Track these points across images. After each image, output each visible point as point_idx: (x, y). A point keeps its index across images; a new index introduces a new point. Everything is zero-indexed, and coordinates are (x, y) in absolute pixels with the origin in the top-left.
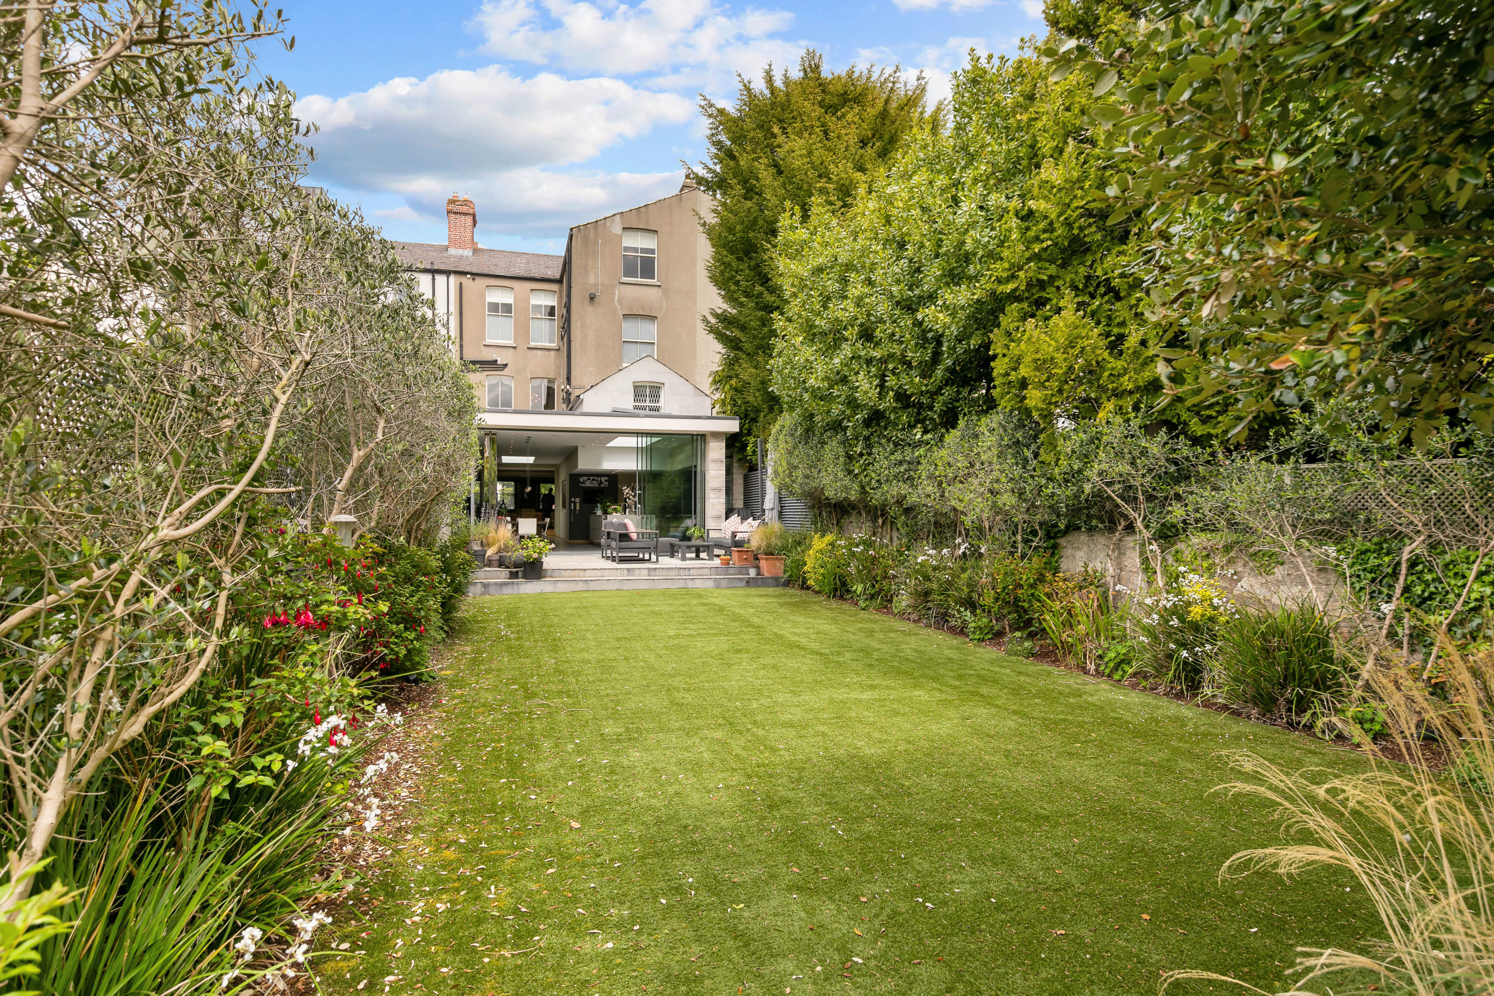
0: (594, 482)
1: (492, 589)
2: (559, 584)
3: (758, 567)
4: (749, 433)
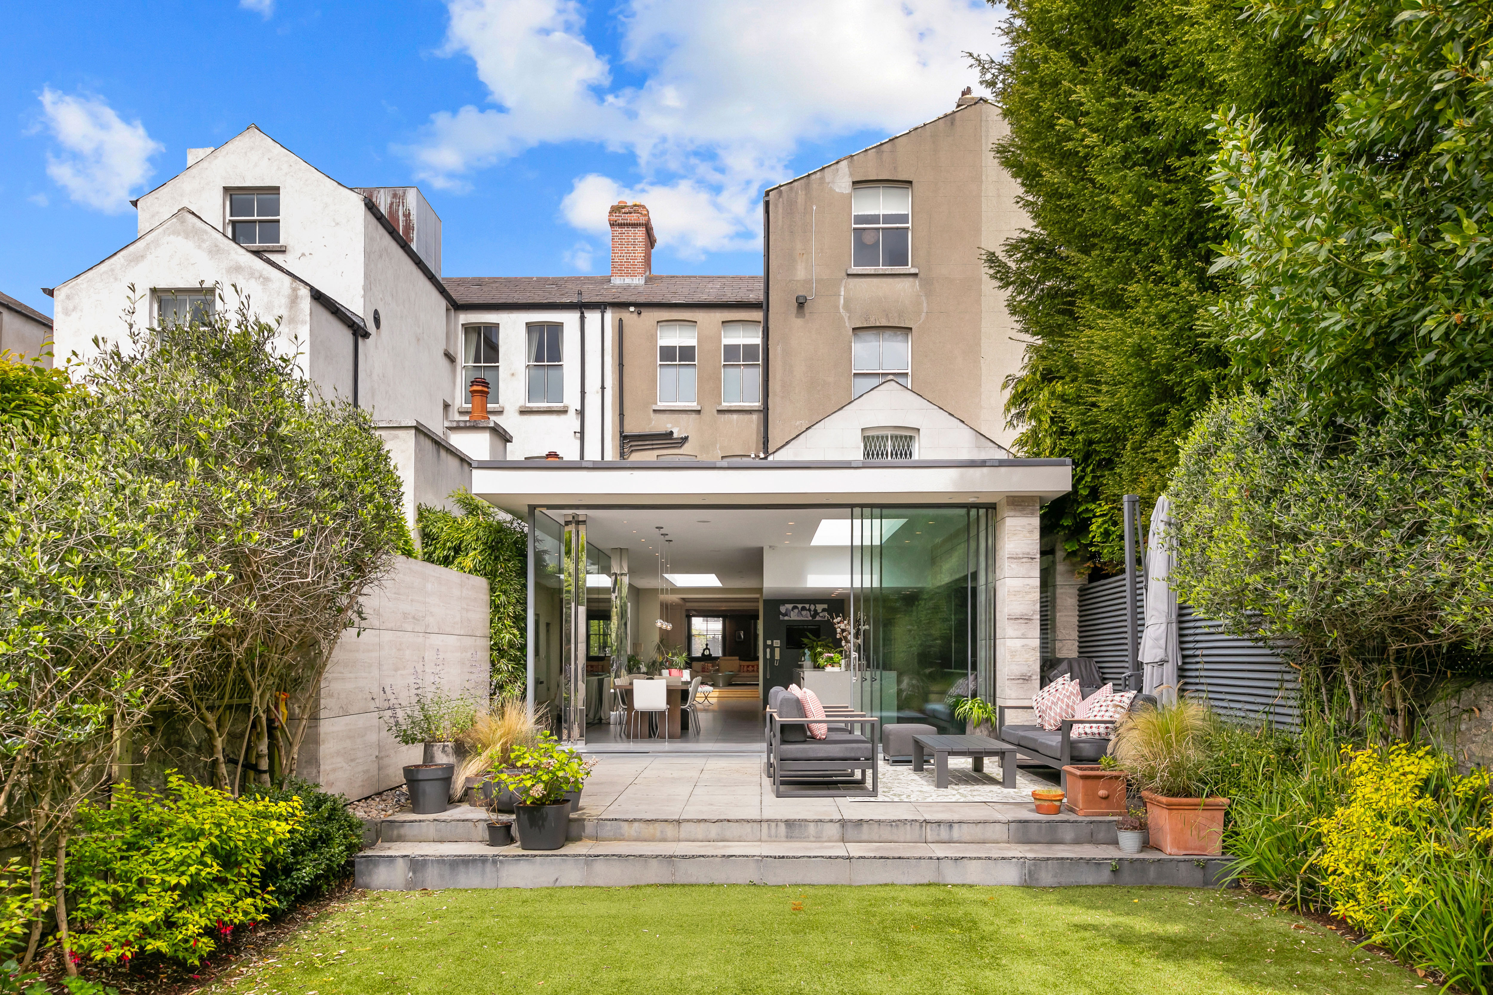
0: (804, 613)
1: (431, 875)
2: (599, 867)
3: (1142, 827)
4: (1094, 495)
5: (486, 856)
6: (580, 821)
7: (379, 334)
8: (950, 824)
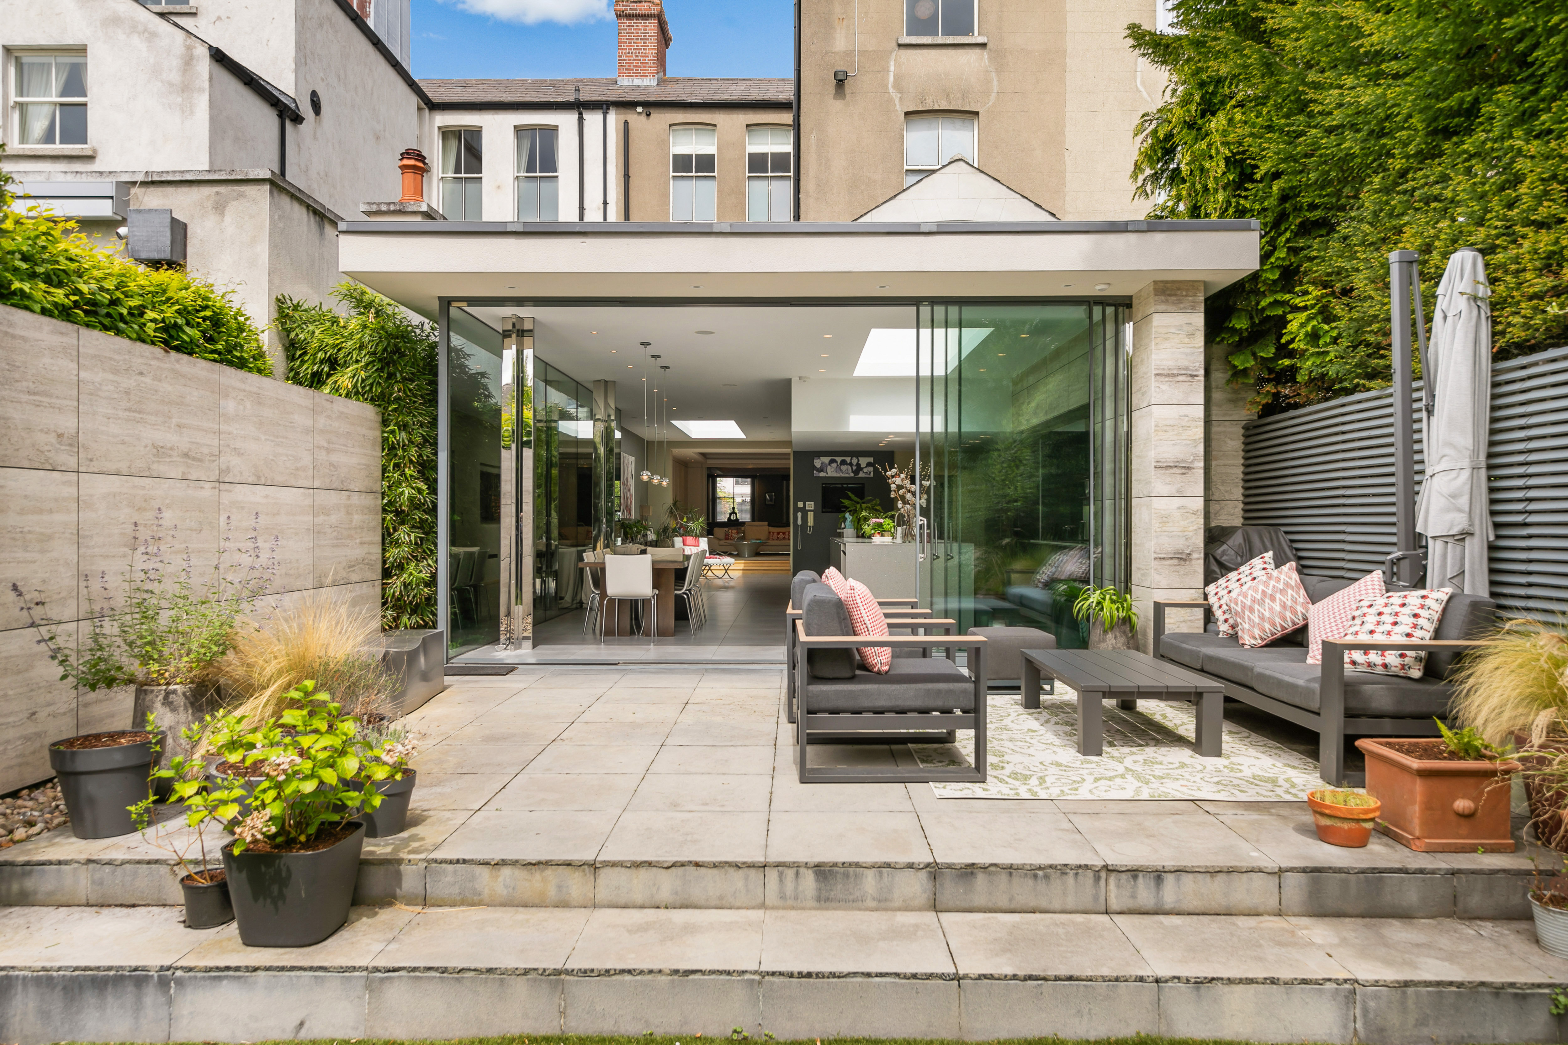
0: (844, 468)
5: (144, 969)
6: (392, 863)
7: (318, 123)
8: (1158, 875)
